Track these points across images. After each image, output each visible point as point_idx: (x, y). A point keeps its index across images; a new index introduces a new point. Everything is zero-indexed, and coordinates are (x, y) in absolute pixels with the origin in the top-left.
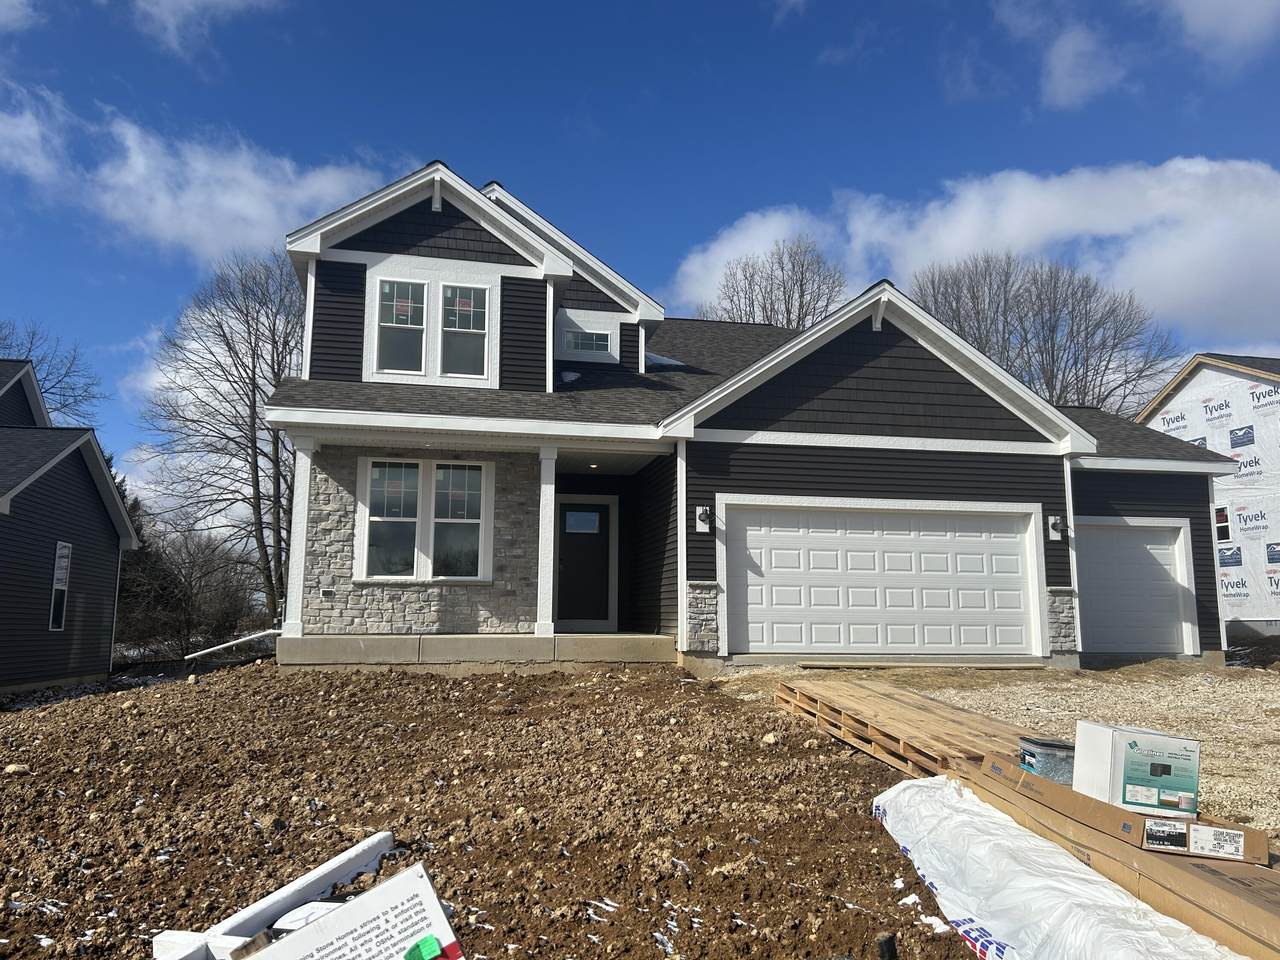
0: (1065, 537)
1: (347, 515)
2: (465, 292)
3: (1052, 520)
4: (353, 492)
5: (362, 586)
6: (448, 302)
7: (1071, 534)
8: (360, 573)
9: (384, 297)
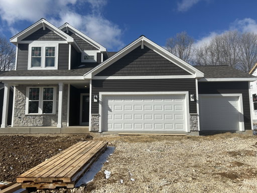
0: (195, 100)
1: (24, 100)
2: (50, 48)
3: (191, 96)
4: (25, 95)
5: (27, 116)
6: (46, 50)
7: (197, 99)
8: (27, 113)
9: (33, 51)
